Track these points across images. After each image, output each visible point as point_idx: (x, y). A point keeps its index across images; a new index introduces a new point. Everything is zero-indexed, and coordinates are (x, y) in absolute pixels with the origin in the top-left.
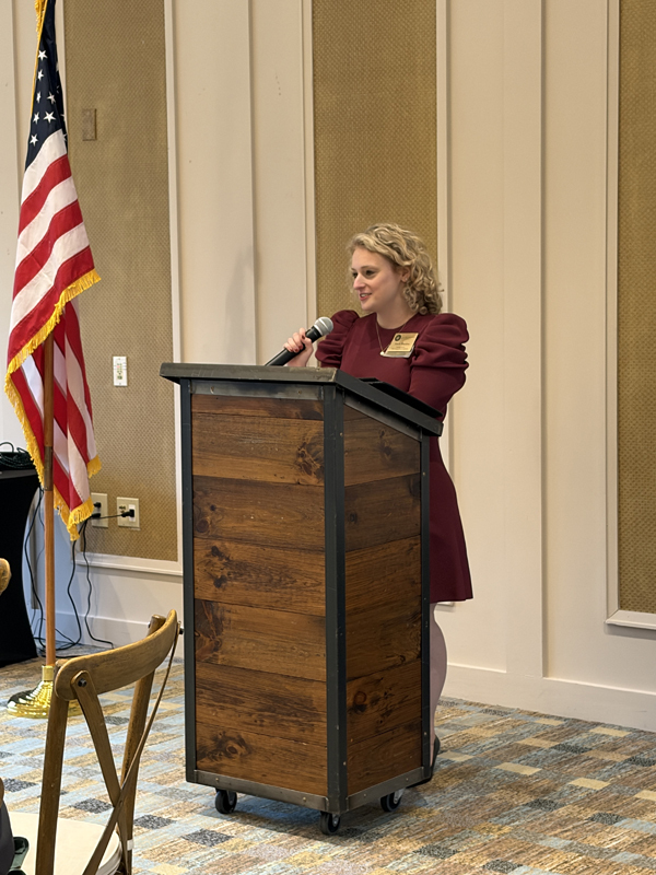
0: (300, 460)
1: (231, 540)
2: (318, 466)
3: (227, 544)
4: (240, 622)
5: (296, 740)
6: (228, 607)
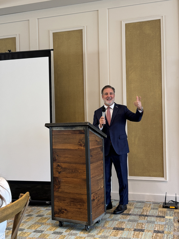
1: (62, 163)
2: (84, 144)
4: (64, 182)
5: (80, 209)
6: (62, 178)
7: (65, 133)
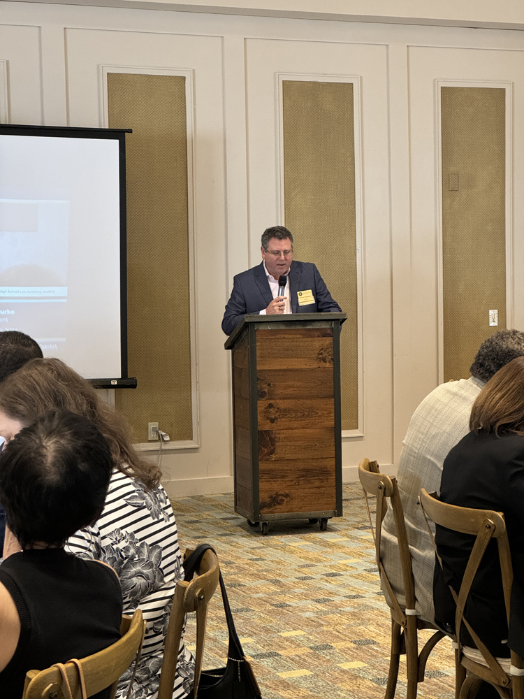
0: (320, 356)
1: (280, 399)
2: (330, 357)
3: (277, 401)
4: (285, 438)
5: (319, 488)
6: (278, 432)
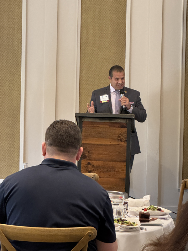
0: (119, 138)
2: (125, 139)
3: (93, 161)
7: (100, 126)
